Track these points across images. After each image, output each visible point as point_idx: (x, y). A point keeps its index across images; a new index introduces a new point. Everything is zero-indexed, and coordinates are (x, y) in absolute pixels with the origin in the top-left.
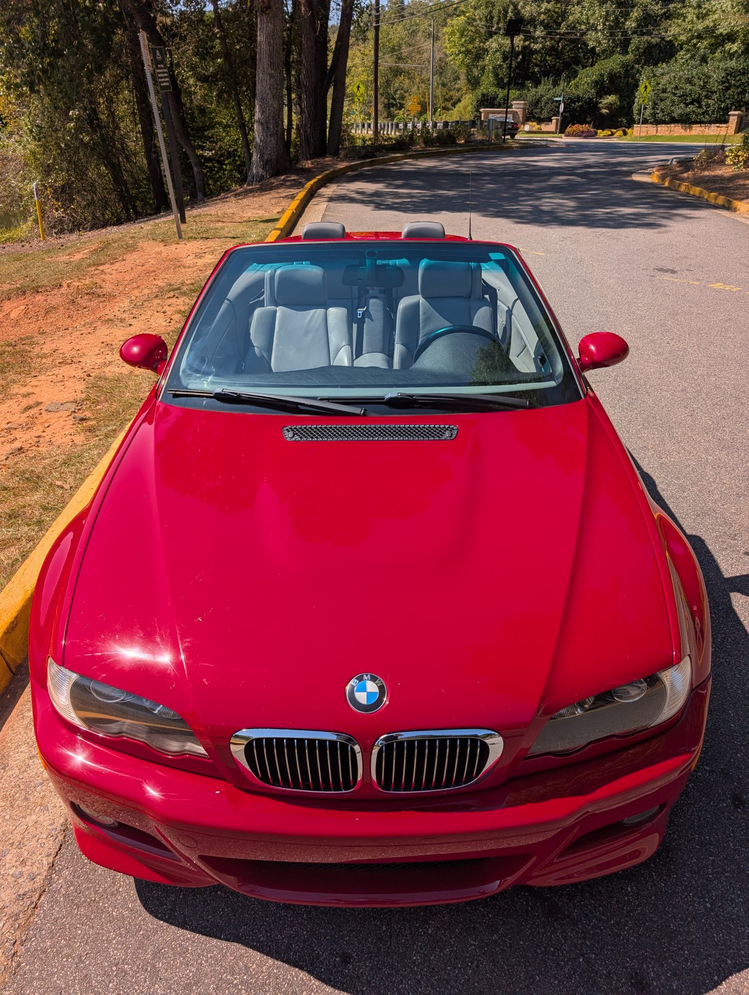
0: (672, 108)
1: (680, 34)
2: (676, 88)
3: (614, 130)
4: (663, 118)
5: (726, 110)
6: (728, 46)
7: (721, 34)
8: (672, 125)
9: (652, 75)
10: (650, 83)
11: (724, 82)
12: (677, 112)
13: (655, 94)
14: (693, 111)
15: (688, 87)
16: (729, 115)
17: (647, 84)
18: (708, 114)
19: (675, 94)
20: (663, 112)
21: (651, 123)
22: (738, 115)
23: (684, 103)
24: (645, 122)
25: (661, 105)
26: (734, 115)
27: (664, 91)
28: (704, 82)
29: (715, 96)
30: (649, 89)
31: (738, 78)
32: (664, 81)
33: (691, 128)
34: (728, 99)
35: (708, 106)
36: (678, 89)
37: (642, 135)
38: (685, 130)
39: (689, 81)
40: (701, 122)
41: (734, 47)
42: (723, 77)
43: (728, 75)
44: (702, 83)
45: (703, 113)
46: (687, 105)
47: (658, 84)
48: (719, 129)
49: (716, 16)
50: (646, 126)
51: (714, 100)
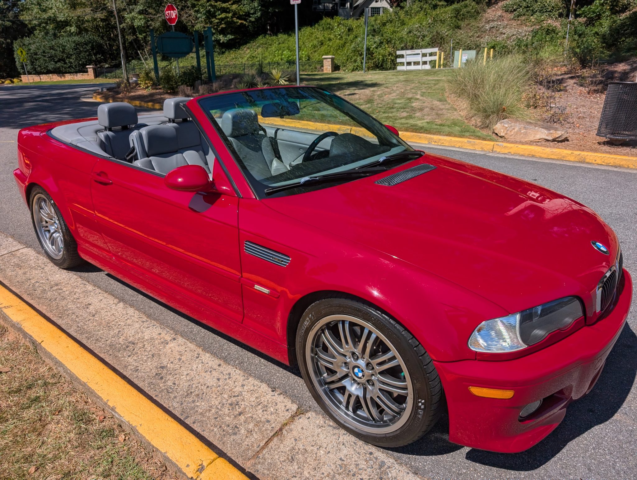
0: (46, 64)
1: (33, 20)
2: (44, 52)
3: (3, 80)
4: (42, 71)
5: (84, 65)
6: (68, 28)
7: (61, 21)
8: (50, 75)
9: (22, 44)
10: (23, 49)
11: (76, 49)
12: (51, 66)
13: (30, 56)
14: (62, 66)
15: (53, 52)
16: (87, 68)
17: (22, 50)
18: (73, 68)
19: (45, 56)
20: (41, 67)
21: (34, 74)
22: (92, 68)
23: (54, 61)
24: (30, 73)
25: (38, 63)
26: (90, 68)
27: (36, 54)
28: (62, 49)
29: (74, 57)
30: (24, 53)
31: (84, 47)
32: (33, 47)
33: (64, 76)
34: (83, 58)
35: (71, 63)
36: (46, 53)
37: (30, 81)
38: (61, 77)
39: (52, 48)
40: (70, 73)
41: (73, 29)
42: (74, 46)
43: (77, 45)
44: (61, 49)
45: (69, 67)
46: (56, 62)
47: (30, 50)
48: (83, 76)
49: (53, 11)
50: (31, 76)
51: (73, 59)
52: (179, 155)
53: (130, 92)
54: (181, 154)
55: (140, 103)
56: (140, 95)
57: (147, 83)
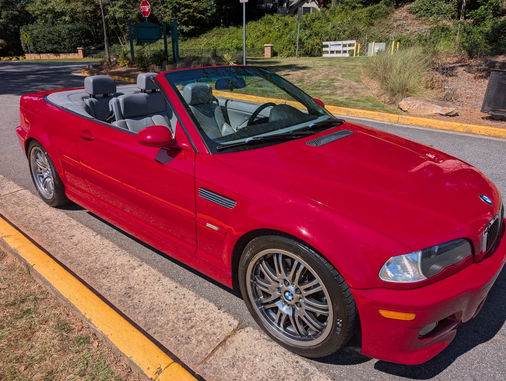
0: (45, 46)
1: (36, 10)
2: (44, 36)
3: (11, 57)
4: (42, 51)
5: (75, 47)
6: (63, 18)
7: (58, 12)
8: (48, 54)
9: (26, 29)
10: (28, 34)
11: (69, 34)
12: (49, 47)
13: (32, 39)
14: (58, 48)
15: (51, 36)
16: (77, 50)
17: (27, 34)
18: (66, 49)
19: (44, 39)
20: (41, 48)
21: (35, 53)
22: (82, 49)
23: (51, 43)
24: (32, 52)
25: (39, 44)
26: (80, 49)
27: (37, 37)
28: (59, 34)
29: (67, 40)
30: (28, 36)
31: (75, 33)
32: (35, 32)
33: (59, 56)
34: (74, 42)
35: (65, 45)
36: (45, 37)
37: (32, 59)
38: (56, 56)
39: (49, 33)
40: (64, 53)
41: (67, 18)
42: (68, 32)
43: (70, 31)
44: (57, 34)
45: (63, 48)
46: (53, 44)
47: (33, 34)
48: (74, 56)
49: (52, 4)
50: (33, 54)
51: (67, 42)
52: (148, 118)
53: (111, 69)
54: (150, 118)
55: (118, 78)
56: (119, 71)
57: (125, 62)
